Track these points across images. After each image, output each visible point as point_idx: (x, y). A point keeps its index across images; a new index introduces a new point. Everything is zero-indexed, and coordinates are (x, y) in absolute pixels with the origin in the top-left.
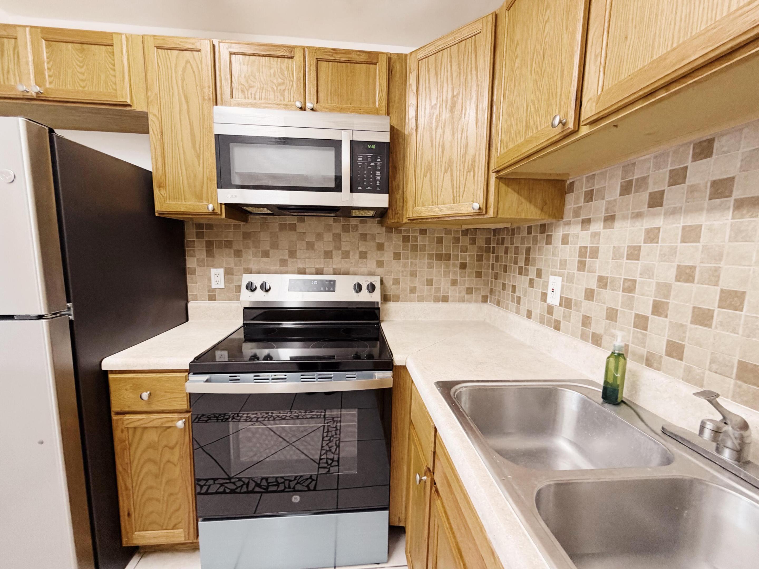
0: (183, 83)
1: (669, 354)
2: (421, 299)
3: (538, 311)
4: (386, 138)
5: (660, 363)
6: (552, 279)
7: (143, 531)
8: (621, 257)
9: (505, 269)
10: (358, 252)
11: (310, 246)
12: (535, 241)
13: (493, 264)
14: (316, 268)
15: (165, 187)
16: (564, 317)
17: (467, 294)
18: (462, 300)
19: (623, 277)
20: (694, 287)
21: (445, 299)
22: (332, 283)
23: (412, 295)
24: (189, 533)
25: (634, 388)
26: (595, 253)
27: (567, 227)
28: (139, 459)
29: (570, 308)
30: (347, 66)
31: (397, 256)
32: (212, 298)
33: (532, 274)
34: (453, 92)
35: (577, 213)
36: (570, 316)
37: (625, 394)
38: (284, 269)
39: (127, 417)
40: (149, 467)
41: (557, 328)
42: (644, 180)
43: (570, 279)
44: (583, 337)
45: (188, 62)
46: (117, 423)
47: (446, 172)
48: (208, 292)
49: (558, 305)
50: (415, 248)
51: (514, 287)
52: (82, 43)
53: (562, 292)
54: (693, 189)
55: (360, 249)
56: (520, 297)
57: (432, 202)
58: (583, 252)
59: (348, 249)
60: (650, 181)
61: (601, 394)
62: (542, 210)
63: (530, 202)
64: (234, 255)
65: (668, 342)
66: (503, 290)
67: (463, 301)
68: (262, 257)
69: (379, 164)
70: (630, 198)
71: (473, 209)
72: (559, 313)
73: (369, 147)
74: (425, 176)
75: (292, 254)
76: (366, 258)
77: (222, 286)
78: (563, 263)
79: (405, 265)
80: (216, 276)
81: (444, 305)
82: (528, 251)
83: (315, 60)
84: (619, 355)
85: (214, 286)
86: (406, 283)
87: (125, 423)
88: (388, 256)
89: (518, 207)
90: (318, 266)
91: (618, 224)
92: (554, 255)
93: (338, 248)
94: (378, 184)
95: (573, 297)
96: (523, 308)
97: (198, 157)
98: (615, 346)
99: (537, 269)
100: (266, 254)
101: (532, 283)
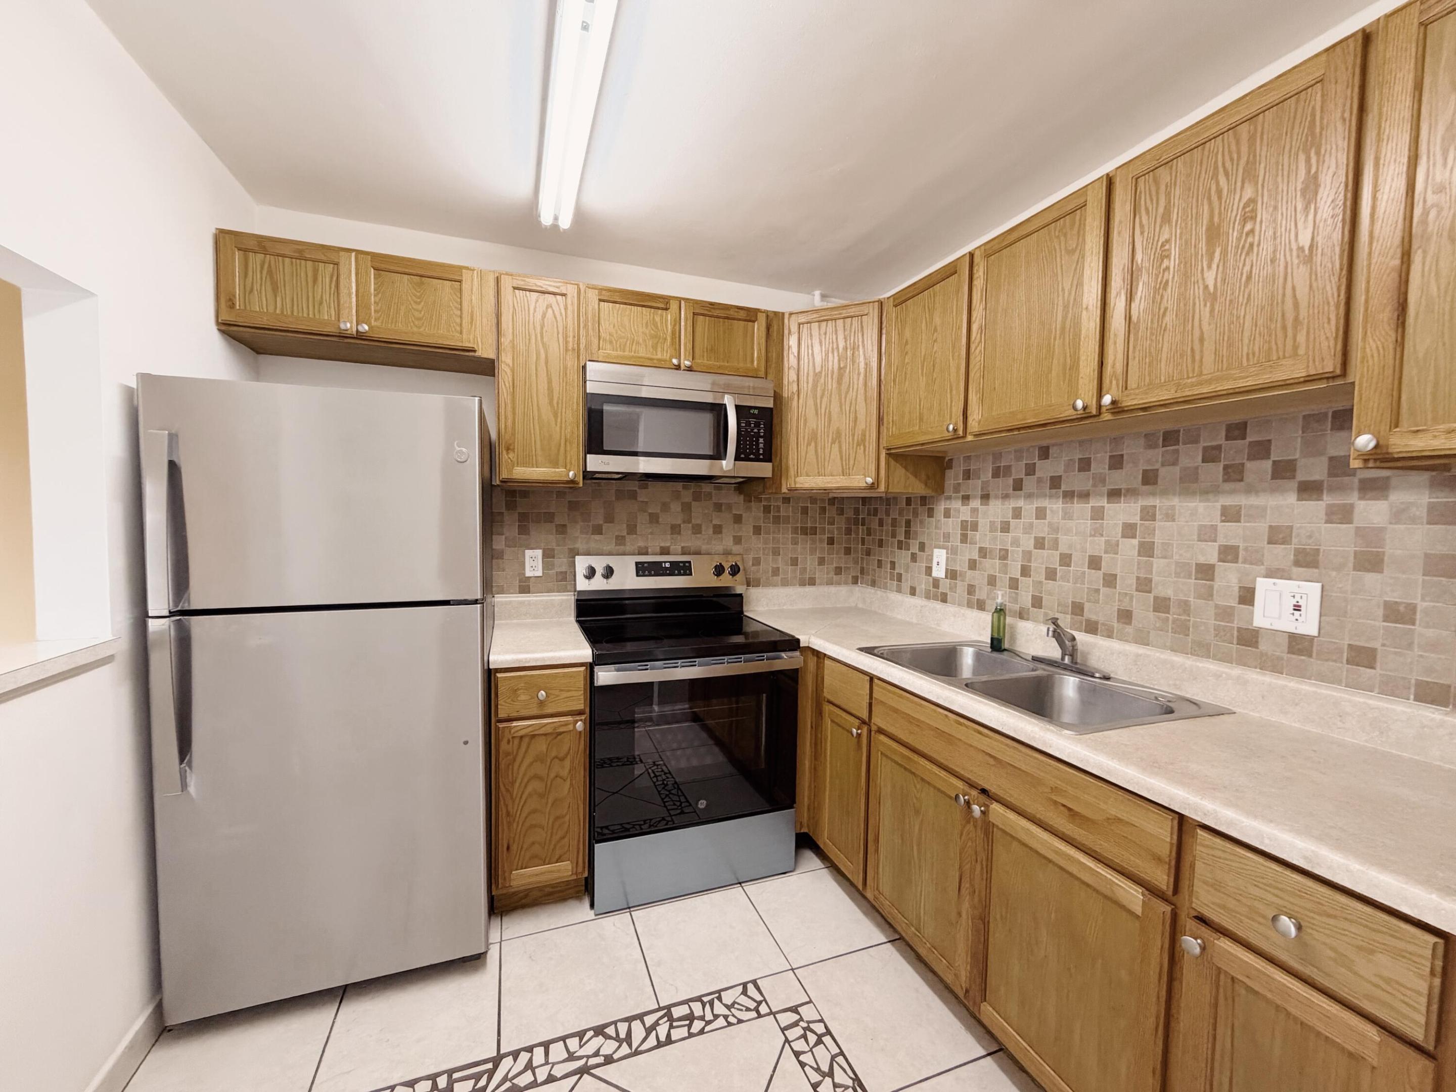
0: (542, 328)
1: (1033, 606)
2: (785, 583)
3: (923, 586)
4: (770, 404)
5: (1028, 614)
6: (937, 552)
7: (522, 869)
8: (996, 531)
9: (881, 544)
10: (712, 525)
11: (654, 519)
12: (916, 514)
13: (863, 539)
14: (661, 547)
15: (513, 450)
16: (950, 588)
17: (836, 574)
18: (830, 583)
19: (998, 547)
20: (1045, 553)
21: (812, 582)
22: (687, 564)
23: (775, 578)
24: (577, 863)
25: (1013, 638)
26: (975, 527)
27: (948, 502)
28: (524, 775)
29: (956, 579)
30: (724, 322)
31: (757, 530)
32: (525, 588)
33: (915, 548)
34: (839, 364)
35: (957, 489)
36: (956, 587)
37: (1006, 645)
38: (621, 548)
39: (515, 724)
40: (536, 785)
41: (944, 600)
42: (1008, 468)
43: (953, 552)
44: (970, 605)
45: (549, 306)
46: (503, 732)
47: (833, 442)
48: (520, 582)
49: (944, 577)
50: (777, 520)
51: (893, 564)
52: (421, 276)
53: (947, 565)
54: (1040, 480)
55: (714, 522)
56: (901, 574)
57: (819, 473)
58: (964, 525)
59: (699, 522)
60: (1013, 470)
61: (989, 645)
62: (926, 485)
63: (916, 476)
64: (557, 531)
65: (1032, 595)
66: (878, 567)
67: (832, 584)
68: (592, 534)
69: (762, 431)
70: (1000, 480)
71: (866, 483)
72: (945, 586)
73: (752, 411)
74: (809, 444)
75: (632, 530)
76: (721, 532)
77: (539, 573)
78: (947, 537)
79: (766, 542)
80: (531, 560)
81: (809, 589)
82: (908, 523)
83: (692, 314)
84: (1001, 610)
85: (528, 573)
86: (768, 563)
87: (513, 731)
88: (746, 530)
89: (906, 482)
90: (663, 545)
91: (992, 502)
92: (936, 528)
93: (689, 521)
94: (761, 452)
95: (958, 568)
96: (906, 586)
97: (556, 415)
98: (997, 603)
99: (920, 543)
100: (598, 530)
101: (914, 558)
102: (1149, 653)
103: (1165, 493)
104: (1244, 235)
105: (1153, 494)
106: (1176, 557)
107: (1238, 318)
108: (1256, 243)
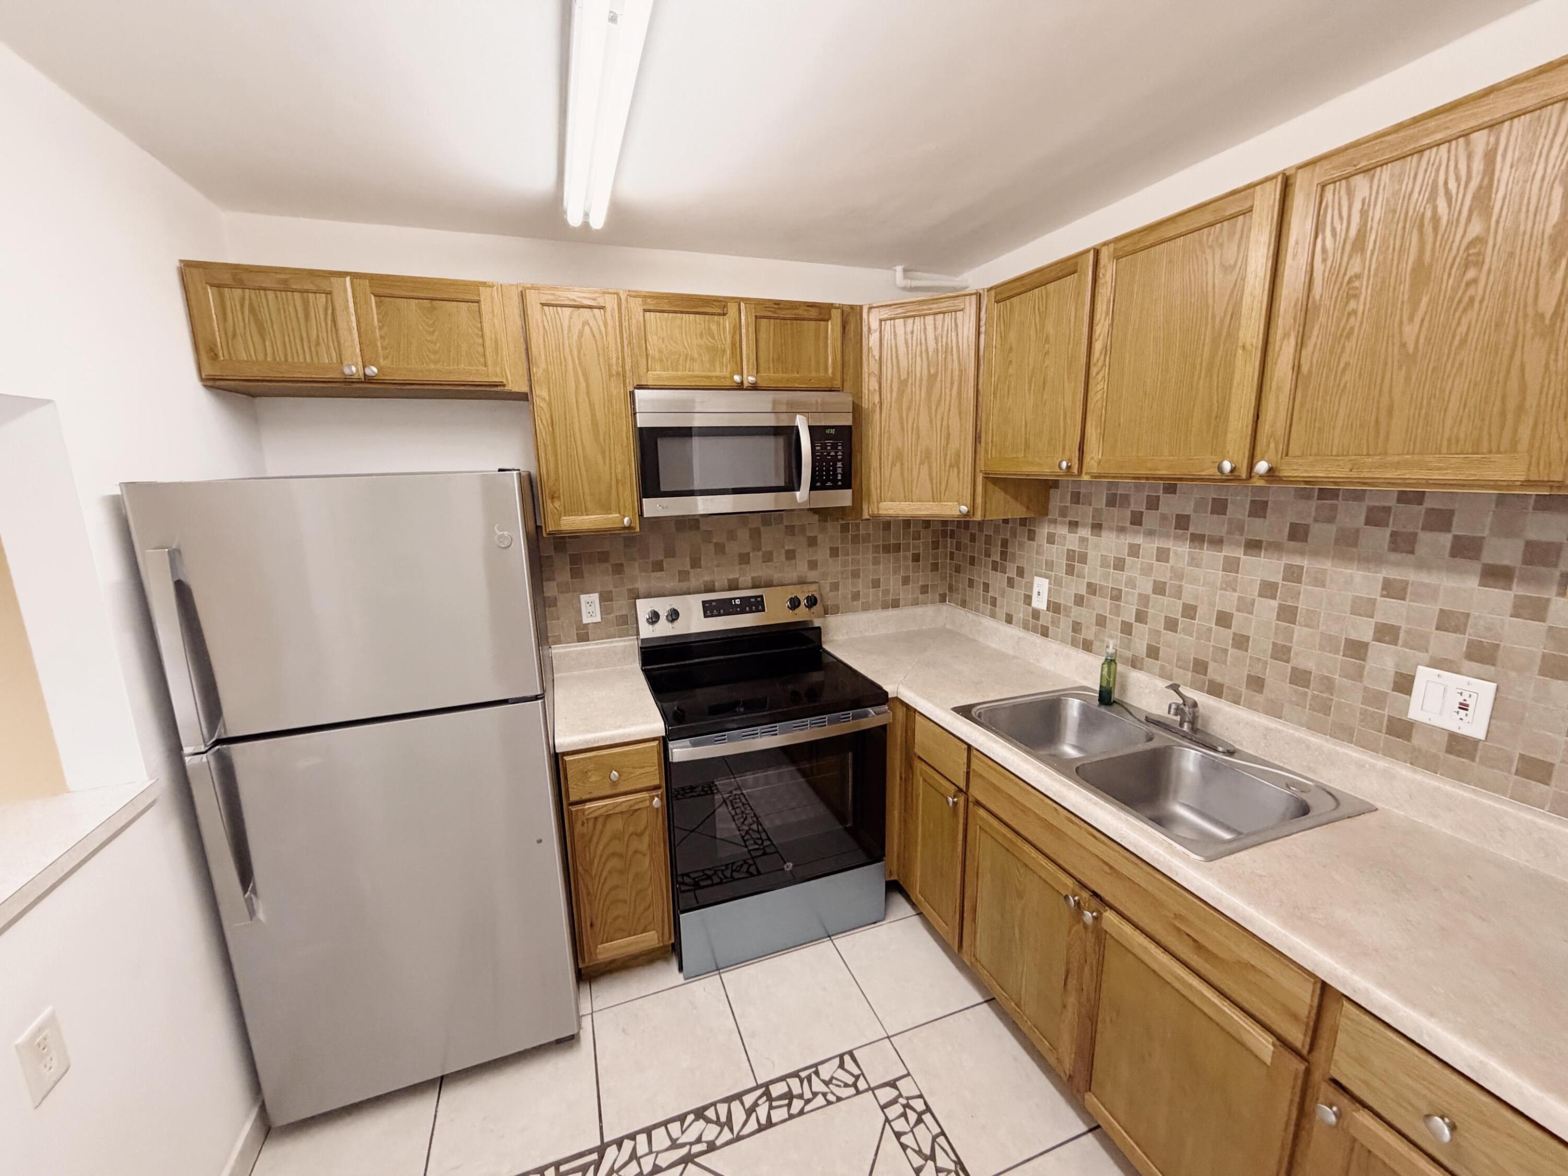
0: (579, 352)
1: (1149, 656)
2: (866, 608)
3: (1021, 615)
4: (847, 421)
5: (1142, 664)
6: (1037, 580)
7: (607, 942)
8: (1108, 566)
9: (972, 561)
10: (783, 551)
11: (720, 549)
12: (1014, 534)
13: (952, 553)
14: (729, 580)
15: (559, 498)
16: (1053, 623)
17: (922, 593)
18: (915, 603)
19: (1110, 585)
20: (1165, 600)
21: (896, 604)
22: (759, 599)
23: (855, 603)
24: (663, 934)
25: (1124, 689)
26: (1083, 559)
27: (1052, 526)
28: (601, 856)
29: (1059, 613)
30: (792, 324)
31: (834, 552)
32: (583, 635)
33: (1012, 573)
34: (929, 371)
35: (1063, 512)
36: (1059, 622)
37: (1116, 695)
38: (684, 585)
39: (588, 805)
40: (614, 863)
41: (1045, 633)
42: (1126, 498)
43: (1056, 583)
44: (1074, 643)
45: (586, 323)
46: (576, 815)
47: (922, 463)
48: (577, 630)
49: (1045, 609)
50: (856, 539)
51: (986, 587)
52: (432, 299)
53: (1049, 596)
54: (1164, 518)
55: (786, 548)
56: (996, 599)
57: (905, 497)
58: (1071, 555)
59: (769, 549)
60: (1132, 500)
61: (1097, 698)
62: (1028, 508)
63: (1016, 499)
64: (613, 571)
65: (1148, 645)
66: (969, 587)
67: (917, 604)
68: (653, 571)
69: (840, 453)
70: (1115, 510)
71: (960, 512)
72: (1046, 619)
73: (827, 431)
74: (893, 464)
75: (696, 563)
76: (794, 558)
77: (598, 619)
78: (1050, 565)
79: (845, 564)
80: (588, 605)
81: (891, 612)
82: (1005, 543)
83: (754, 318)
84: (1111, 660)
85: (586, 620)
86: (847, 589)
87: (587, 813)
88: (822, 554)
89: (1005, 506)
90: (731, 577)
91: (1105, 534)
92: (1038, 553)
93: (757, 548)
94: (839, 477)
95: (1062, 602)
96: (1001, 612)
97: (603, 454)
98: (1108, 653)
99: (1018, 567)
100: (658, 567)
101: (1011, 582)
102: (1280, 728)
103: (1316, 553)
104: (1463, 284)
105: (1302, 553)
106: (1322, 628)
107: (1442, 390)
108: (1478, 299)
